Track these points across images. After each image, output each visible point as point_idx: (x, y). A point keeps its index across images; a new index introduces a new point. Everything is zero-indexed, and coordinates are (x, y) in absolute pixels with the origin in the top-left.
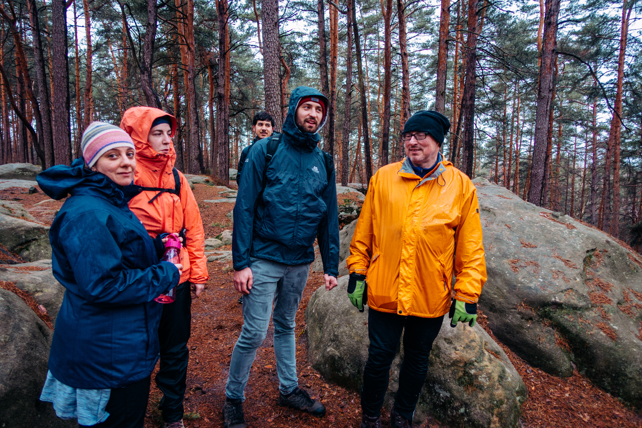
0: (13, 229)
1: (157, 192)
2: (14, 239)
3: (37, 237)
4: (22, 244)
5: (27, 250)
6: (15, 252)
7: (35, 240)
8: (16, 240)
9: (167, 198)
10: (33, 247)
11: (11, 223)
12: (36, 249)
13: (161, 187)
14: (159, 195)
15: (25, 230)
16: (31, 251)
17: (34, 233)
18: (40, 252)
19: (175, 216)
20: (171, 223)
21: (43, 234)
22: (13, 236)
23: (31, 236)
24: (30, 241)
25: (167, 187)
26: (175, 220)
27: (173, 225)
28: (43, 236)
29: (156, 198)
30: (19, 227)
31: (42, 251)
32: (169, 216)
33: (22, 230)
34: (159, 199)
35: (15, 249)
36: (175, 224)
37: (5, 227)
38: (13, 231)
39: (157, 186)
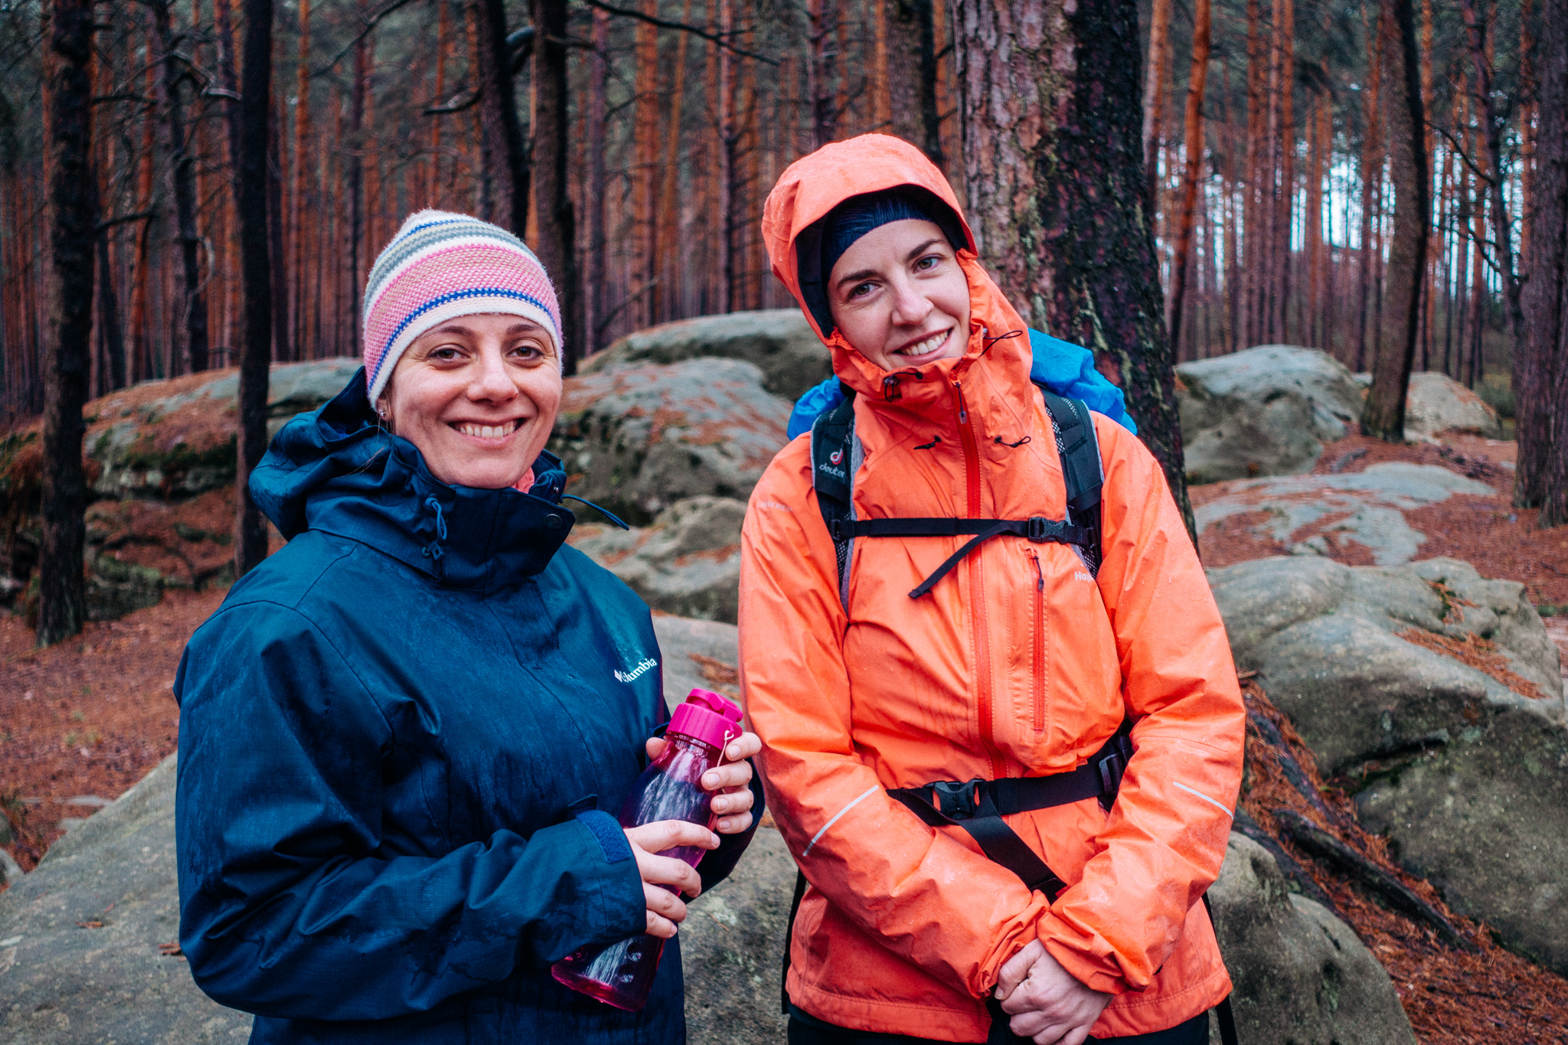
0: (1358, 684)
1: (961, 541)
2: (1354, 727)
3: (1443, 734)
4: (1382, 755)
5: (1395, 783)
6: (1346, 782)
7: (1436, 744)
8: (1359, 734)
9: (1004, 567)
10: (1418, 775)
11: (1362, 660)
12: (1426, 786)
13: (985, 515)
14: (971, 552)
15: (1403, 696)
16: (1404, 791)
17: (1434, 711)
18: (1439, 801)
19: (1050, 656)
20: (1026, 698)
21: (1474, 723)
22: (1354, 712)
23: (1419, 728)
24: (1415, 748)
25: (1017, 509)
26: (1051, 679)
27: (1040, 705)
28: (1471, 735)
29: (949, 569)
30: (1383, 680)
31: (1449, 802)
32: (1017, 661)
33: (1390, 694)
34: (963, 572)
35: (1353, 773)
36: (1052, 701)
37: (1336, 670)
38: (1356, 693)
39: (962, 510)
